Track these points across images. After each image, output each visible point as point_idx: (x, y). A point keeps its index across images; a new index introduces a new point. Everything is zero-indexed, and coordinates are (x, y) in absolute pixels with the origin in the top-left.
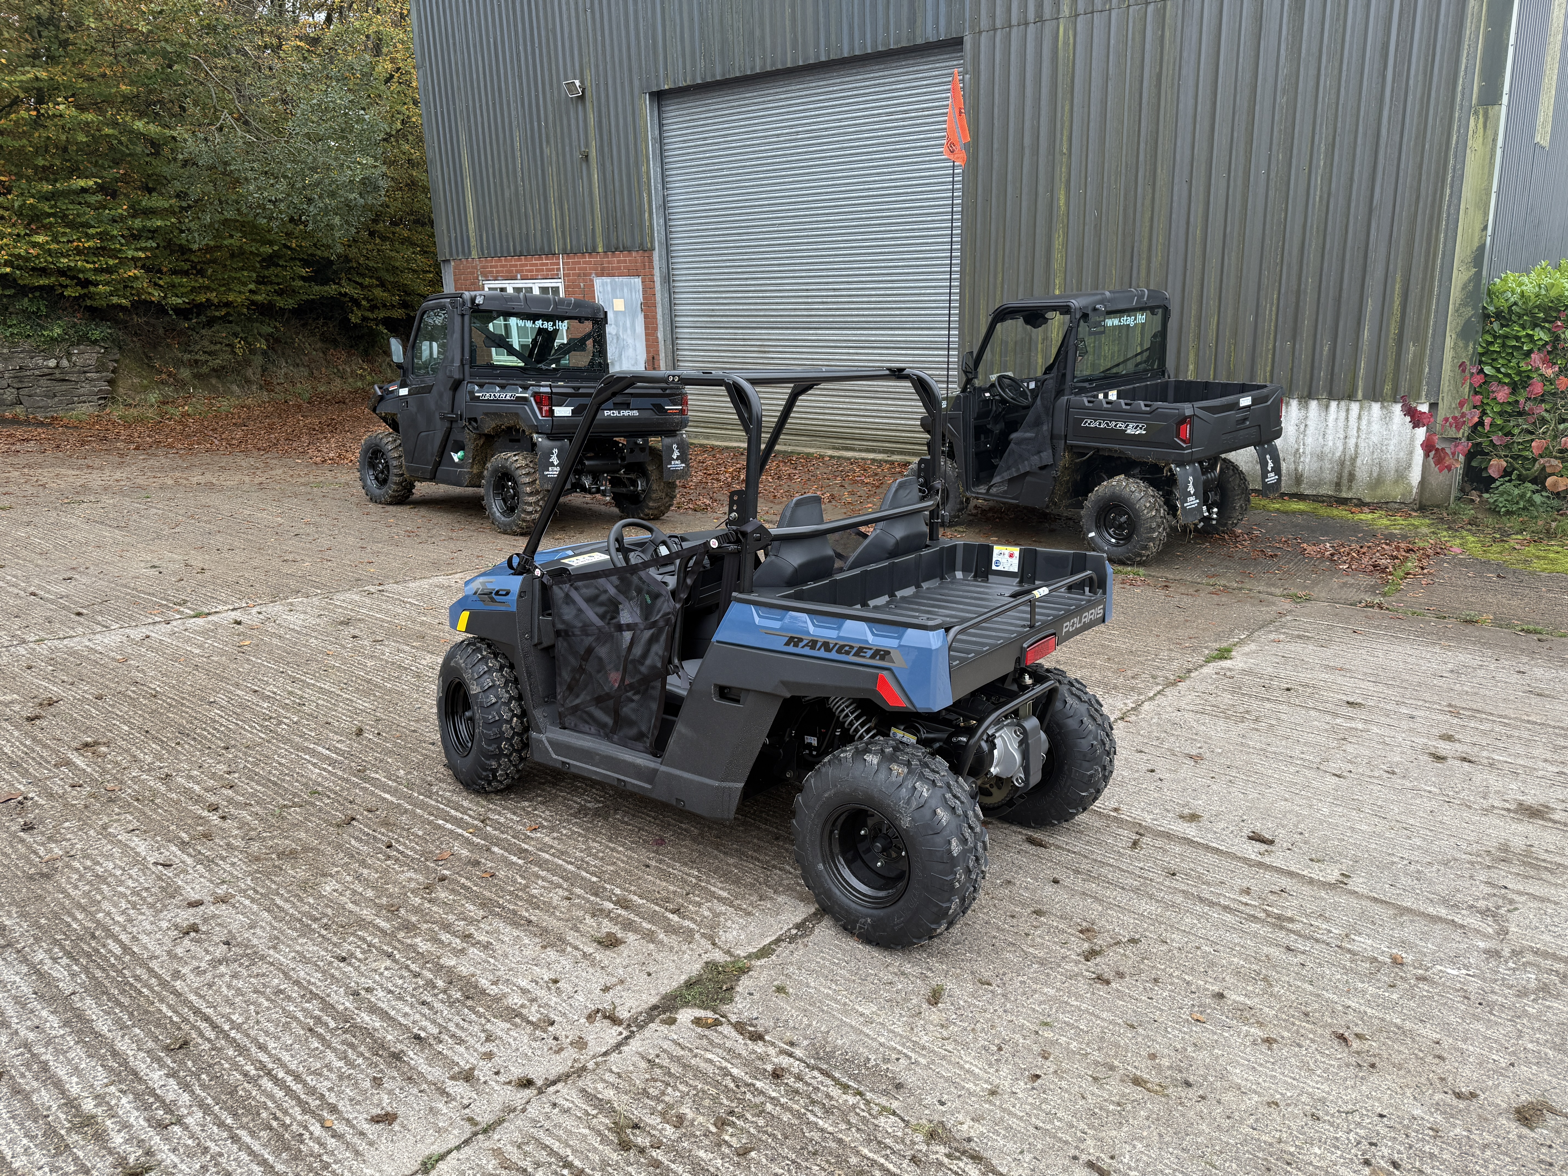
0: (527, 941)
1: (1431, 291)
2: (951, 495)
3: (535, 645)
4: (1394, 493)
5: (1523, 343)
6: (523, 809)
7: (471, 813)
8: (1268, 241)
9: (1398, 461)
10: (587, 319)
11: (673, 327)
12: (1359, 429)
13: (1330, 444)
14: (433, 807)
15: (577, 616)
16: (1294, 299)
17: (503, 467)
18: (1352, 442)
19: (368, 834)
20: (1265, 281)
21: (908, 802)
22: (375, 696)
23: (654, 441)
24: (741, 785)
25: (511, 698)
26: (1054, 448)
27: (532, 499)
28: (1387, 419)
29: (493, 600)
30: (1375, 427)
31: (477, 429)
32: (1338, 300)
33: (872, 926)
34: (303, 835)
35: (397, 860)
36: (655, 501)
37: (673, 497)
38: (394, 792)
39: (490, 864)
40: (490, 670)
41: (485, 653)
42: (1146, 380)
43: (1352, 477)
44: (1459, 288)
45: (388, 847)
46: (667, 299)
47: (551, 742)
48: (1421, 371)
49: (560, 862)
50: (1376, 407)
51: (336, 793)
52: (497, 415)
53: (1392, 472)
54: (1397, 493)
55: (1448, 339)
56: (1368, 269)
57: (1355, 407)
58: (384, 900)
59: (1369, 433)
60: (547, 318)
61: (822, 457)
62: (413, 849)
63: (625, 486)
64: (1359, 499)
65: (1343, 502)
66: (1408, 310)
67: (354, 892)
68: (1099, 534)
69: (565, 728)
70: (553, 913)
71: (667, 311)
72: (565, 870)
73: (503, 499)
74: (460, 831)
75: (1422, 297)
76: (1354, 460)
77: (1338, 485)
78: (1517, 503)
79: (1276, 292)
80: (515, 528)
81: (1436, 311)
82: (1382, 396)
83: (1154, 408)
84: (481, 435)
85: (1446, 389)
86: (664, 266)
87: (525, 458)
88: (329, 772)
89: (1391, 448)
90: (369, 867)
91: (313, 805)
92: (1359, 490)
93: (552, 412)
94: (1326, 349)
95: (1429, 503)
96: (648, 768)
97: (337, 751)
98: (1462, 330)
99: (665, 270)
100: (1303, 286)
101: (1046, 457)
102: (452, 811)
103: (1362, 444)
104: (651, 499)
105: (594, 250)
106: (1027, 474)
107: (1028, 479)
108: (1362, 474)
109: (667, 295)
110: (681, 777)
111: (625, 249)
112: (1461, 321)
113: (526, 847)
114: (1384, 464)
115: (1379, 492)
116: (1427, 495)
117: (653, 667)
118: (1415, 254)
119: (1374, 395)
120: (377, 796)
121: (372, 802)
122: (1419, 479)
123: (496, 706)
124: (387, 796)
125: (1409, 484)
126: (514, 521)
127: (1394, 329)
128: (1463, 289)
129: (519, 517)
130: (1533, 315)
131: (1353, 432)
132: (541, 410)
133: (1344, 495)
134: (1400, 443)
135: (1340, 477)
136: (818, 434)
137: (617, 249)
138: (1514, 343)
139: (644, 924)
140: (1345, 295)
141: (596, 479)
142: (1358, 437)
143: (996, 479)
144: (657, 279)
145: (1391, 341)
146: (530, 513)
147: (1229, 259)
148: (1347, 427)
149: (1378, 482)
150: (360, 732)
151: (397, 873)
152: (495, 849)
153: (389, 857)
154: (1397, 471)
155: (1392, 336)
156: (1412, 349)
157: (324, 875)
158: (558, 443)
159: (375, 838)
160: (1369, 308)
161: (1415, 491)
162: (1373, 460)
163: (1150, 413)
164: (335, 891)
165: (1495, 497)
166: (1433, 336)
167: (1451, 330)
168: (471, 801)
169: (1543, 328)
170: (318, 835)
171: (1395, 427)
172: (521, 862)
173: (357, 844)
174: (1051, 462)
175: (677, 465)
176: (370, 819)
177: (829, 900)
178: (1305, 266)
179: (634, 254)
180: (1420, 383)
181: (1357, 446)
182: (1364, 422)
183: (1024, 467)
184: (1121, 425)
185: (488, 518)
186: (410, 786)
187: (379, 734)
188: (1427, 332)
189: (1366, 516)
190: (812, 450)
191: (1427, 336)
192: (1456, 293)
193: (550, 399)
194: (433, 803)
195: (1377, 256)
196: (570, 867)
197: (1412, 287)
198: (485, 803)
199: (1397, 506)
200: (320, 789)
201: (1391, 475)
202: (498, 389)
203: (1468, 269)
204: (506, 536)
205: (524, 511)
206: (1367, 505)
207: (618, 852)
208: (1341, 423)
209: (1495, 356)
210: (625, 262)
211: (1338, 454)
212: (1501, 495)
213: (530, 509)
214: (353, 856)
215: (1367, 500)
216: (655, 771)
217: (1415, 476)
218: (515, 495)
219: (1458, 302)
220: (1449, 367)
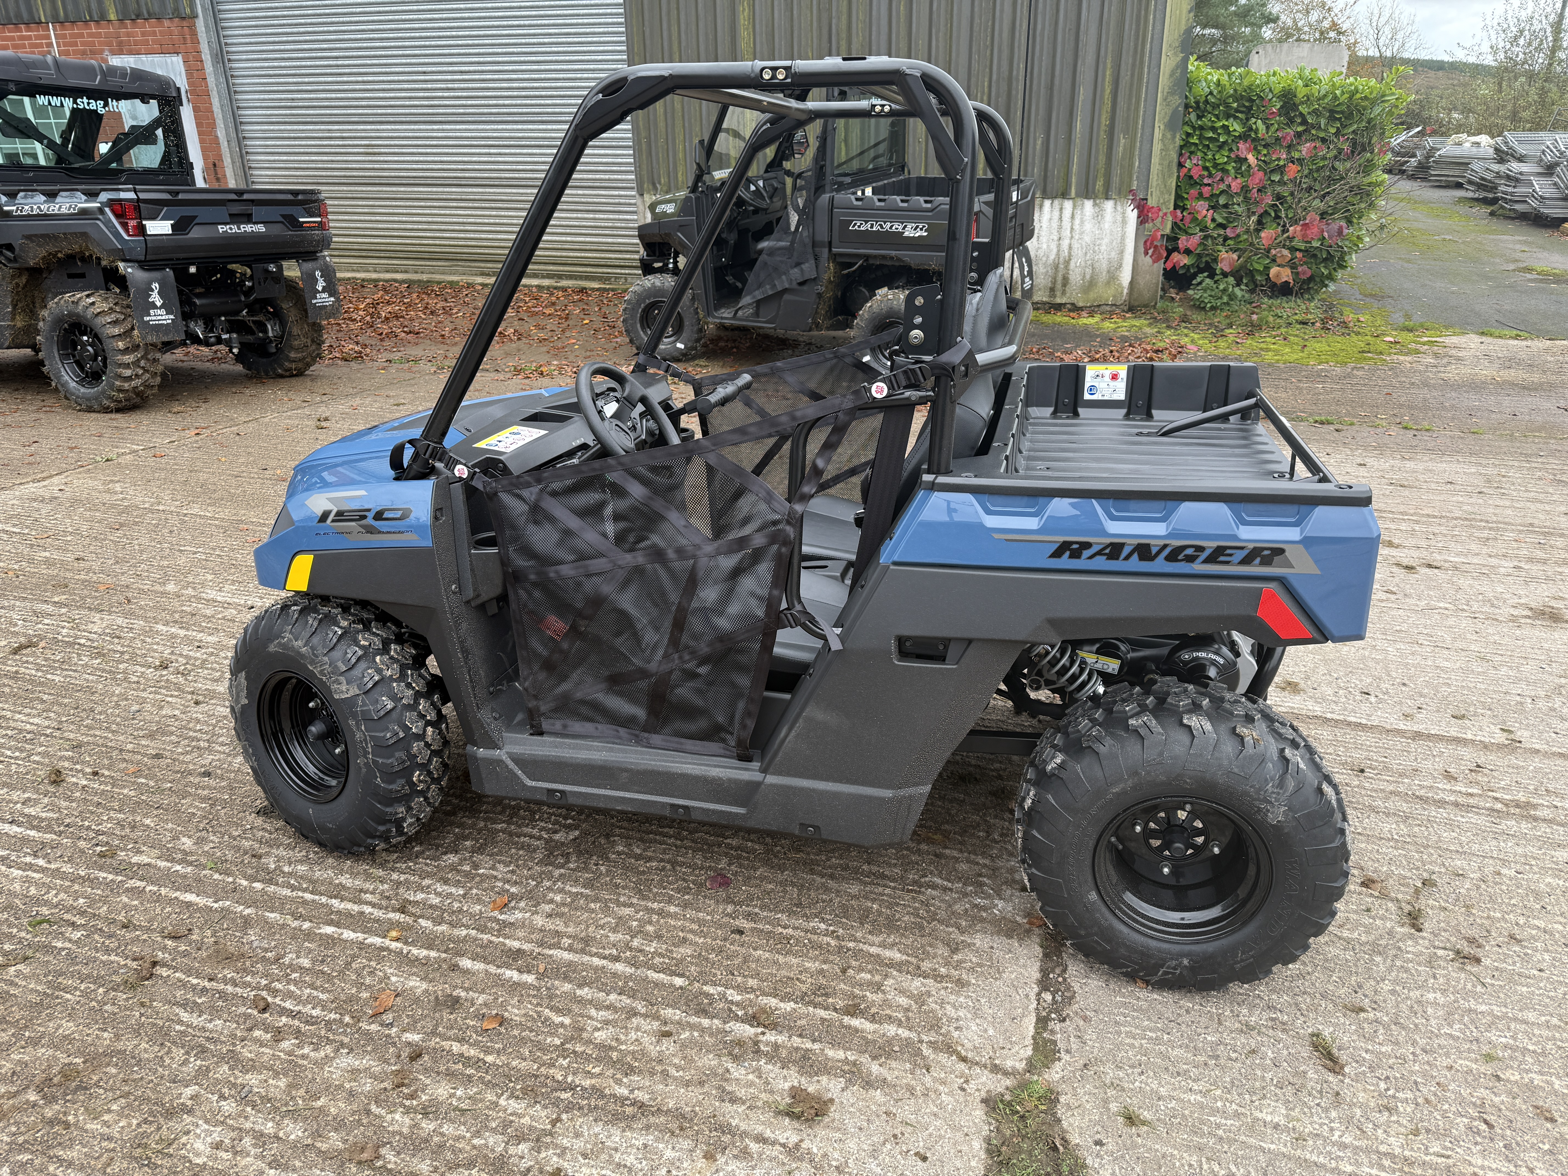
0: (669, 1154)
1: (1140, 79)
2: (687, 323)
3: (468, 602)
4: (1105, 295)
5: (1219, 134)
6: (453, 868)
7: (368, 897)
8: (977, 20)
9: (1110, 261)
10: (153, 97)
11: (237, 123)
12: (1072, 229)
13: (1045, 246)
14: (293, 900)
15: (561, 543)
16: (1006, 88)
17: (71, 314)
18: (1065, 243)
19: (204, 990)
20: (975, 65)
21: (1281, 784)
22: (43, 702)
23: (292, 270)
24: (927, 788)
25: (418, 695)
26: (816, 258)
27: (129, 358)
28: (1099, 216)
29: (370, 530)
30: (1088, 226)
31: (15, 260)
32: (1051, 88)
33: (1191, 969)
34: (68, 1027)
35: (298, 1033)
36: (297, 350)
37: (320, 344)
38: (198, 885)
39: (481, 999)
40: (367, 654)
41: (345, 624)
42: (890, 176)
43: (1066, 281)
44: (1167, 76)
45: (264, 1010)
46: (224, 85)
47: (518, 760)
48: (1131, 165)
49: (596, 961)
50: (1088, 204)
51: (82, 913)
52: (47, 238)
53: (1104, 274)
54: (1108, 295)
55: (1157, 130)
56: (1080, 53)
57: (1068, 205)
58: (334, 1141)
59: (1082, 233)
60: (93, 94)
61: (470, 286)
62: (310, 1000)
63: (253, 333)
64: (1073, 304)
65: (1058, 307)
66: (1119, 99)
67: (260, 1137)
68: (875, 356)
69: (541, 733)
70: (665, 1074)
71: (226, 102)
72: (615, 975)
73: (78, 363)
74: (377, 941)
75: (1131, 85)
76: (1067, 262)
77: (1052, 290)
78: (1221, 298)
79: (986, 79)
80: (106, 402)
81: (1145, 100)
82: (1094, 192)
83: (936, 204)
84: (21, 271)
85: (1154, 184)
86: (214, 39)
87: (106, 299)
88: (43, 870)
89: (1103, 248)
90: (251, 1067)
91: (48, 949)
92: (1073, 295)
93: (141, 230)
94: (1039, 142)
95: (1136, 304)
96: (736, 782)
97: (33, 822)
98: (1170, 120)
99: (215, 45)
100: (1015, 73)
101: (808, 269)
102: (335, 902)
103: (1076, 246)
104: (292, 348)
105: (103, 17)
106: (785, 291)
107: (787, 297)
108: (1075, 277)
109: (222, 80)
110: (814, 790)
111: (151, 16)
112: (1169, 112)
113: (516, 944)
114: (1097, 265)
115: (1092, 295)
116: (1135, 295)
117: (746, 616)
118: (1126, 37)
119: (1087, 192)
120: (171, 901)
121: (169, 917)
122: (1129, 279)
123: (394, 715)
124: (190, 897)
125: (1120, 285)
126: (103, 392)
127: (1105, 120)
128: (1171, 76)
129: (112, 387)
130: (1227, 106)
131: (1067, 233)
132: (125, 226)
133: (1058, 300)
134: (1111, 242)
135: (1054, 282)
136: (459, 257)
137: (138, 16)
138: (1211, 134)
139: (830, 1053)
140: (1057, 81)
141: (209, 325)
142: (1072, 237)
143: (746, 300)
144: (206, 56)
145: (1102, 133)
146: (129, 379)
147: (937, 40)
148: (1060, 227)
149: (1090, 285)
150: (57, 778)
151: (320, 1064)
152: (466, 963)
153: (279, 1034)
154: (1108, 272)
155: (1103, 128)
156: (1123, 141)
157: (170, 1113)
158: (157, 275)
159: (223, 995)
160: (1081, 97)
161: (1125, 291)
162: (1086, 261)
163: (932, 210)
164: (218, 1146)
165: (1200, 293)
166: (1143, 126)
167: (1159, 121)
168: (354, 875)
169: (1236, 118)
170: (97, 1016)
171: (1107, 226)
172: (530, 979)
173: (195, 1020)
174: (814, 275)
175: (324, 299)
176: (185, 954)
177: (1109, 942)
178: (1016, 50)
179: (166, 23)
180: (1131, 178)
181: (1070, 247)
182: (1077, 221)
183: (782, 283)
184: (897, 227)
185: (56, 390)
186: (222, 868)
187: (95, 774)
188: (1137, 123)
189: (1086, 321)
190: (455, 278)
191: (1136, 128)
192: (1164, 81)
193: (137, 209)
194: (287, 892)
195: (1089, 39)
196: (619, 967)
197: (1122, 73)
198: (381, 873)
199: (1108, 308)
200: (45, 911)
201: (1104, 277)
202: (43, 198)
203: (1175, 54)
204: (94, 415)
205: (119, 377)
206: (1081, 309)
207: (674, 916)
208: (1055, 224)
209: (1193, 148)
210: (154, 33)
211: (1052, 257)
212: (1205, 290)
213: (128, 373)
214: (203, 1050)
215: (1081, 304)
216: (754, 786)
217: (1125, 277)
218: (96, 355)
219: (1166, 91)
220: (1157, 160)
